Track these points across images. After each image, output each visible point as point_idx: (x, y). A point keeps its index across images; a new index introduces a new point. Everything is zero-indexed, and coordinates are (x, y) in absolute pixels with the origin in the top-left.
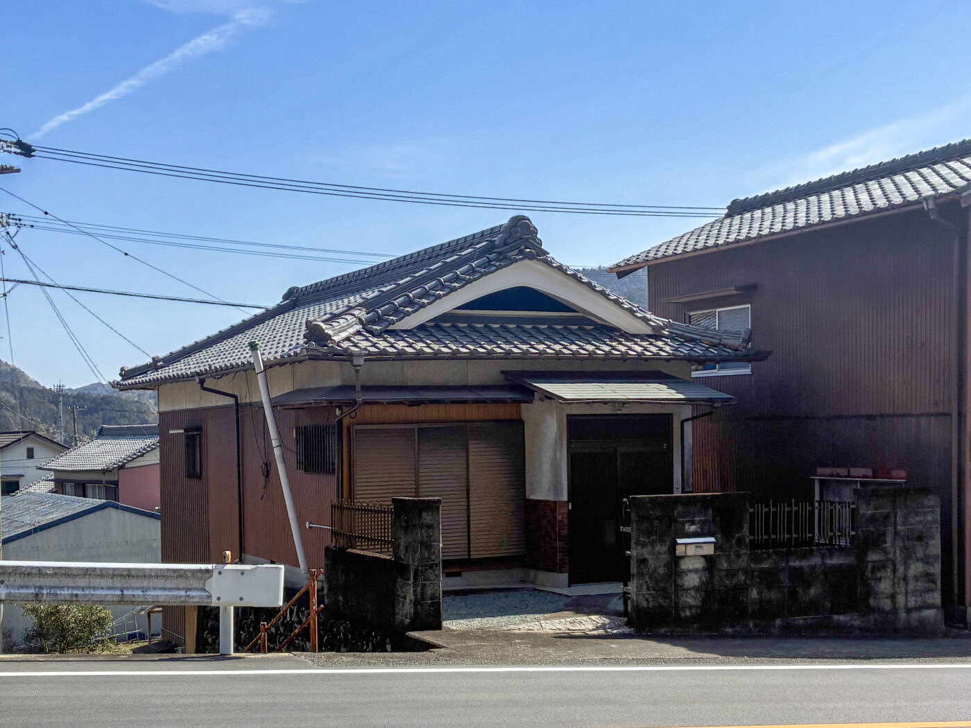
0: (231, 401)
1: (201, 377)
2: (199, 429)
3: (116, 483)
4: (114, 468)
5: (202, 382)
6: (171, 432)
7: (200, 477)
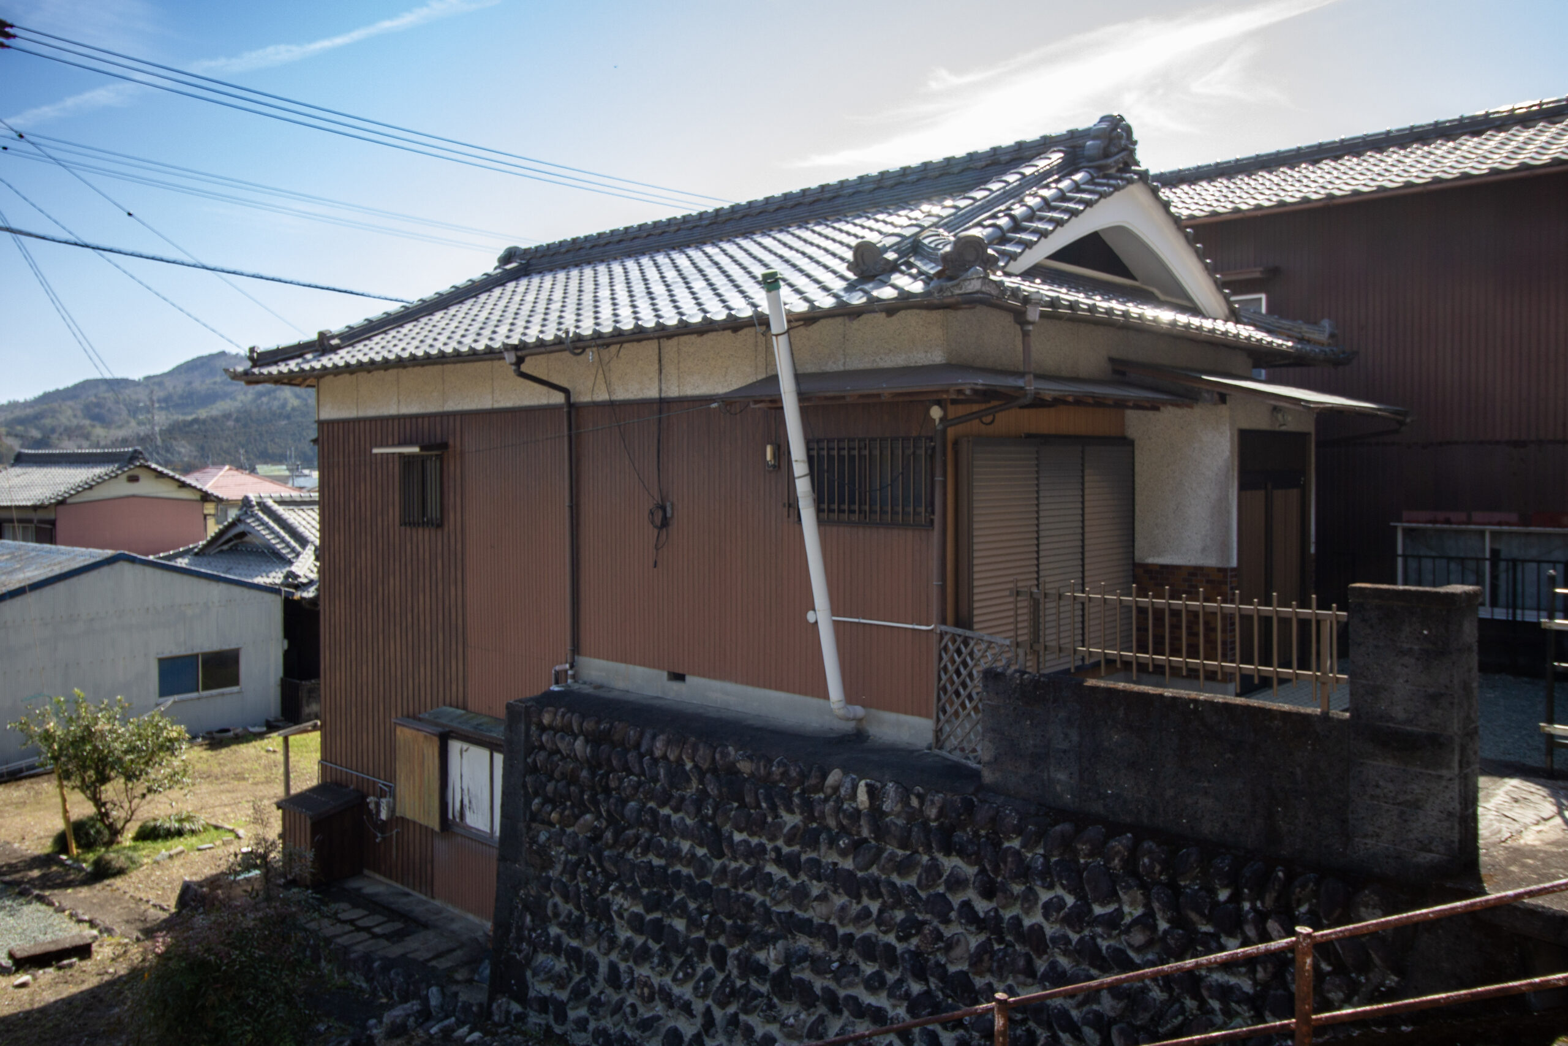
0: (558, 398)
1: (519, 353)
2: (444, 446)
3: (53, 523)
4: (51, 504)
5: (520, 361)
6: (375, 451)
7: (440, 525)
